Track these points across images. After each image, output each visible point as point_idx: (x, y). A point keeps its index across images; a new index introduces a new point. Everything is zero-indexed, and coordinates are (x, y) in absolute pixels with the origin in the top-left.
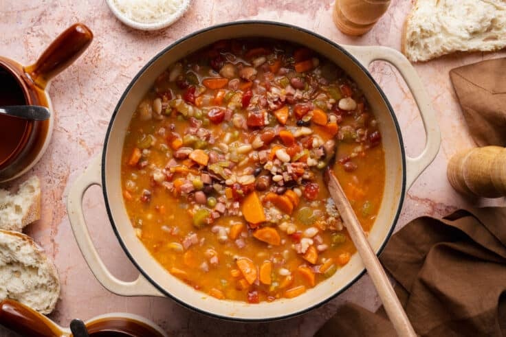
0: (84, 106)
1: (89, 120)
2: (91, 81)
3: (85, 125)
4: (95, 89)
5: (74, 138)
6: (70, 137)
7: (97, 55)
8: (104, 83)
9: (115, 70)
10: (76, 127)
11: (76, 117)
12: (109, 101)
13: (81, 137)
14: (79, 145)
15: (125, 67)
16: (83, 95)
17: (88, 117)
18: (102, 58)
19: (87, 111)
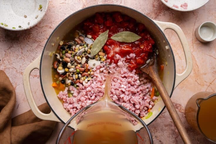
0: (23, 58)
2: (26, 47)
3: (23, 66)
4: (28, 51)
5: (18, 71)
6: (17, 71)
7: (29, 36)
8: (32, 48)
9: (36, 43)
10: (19, 67)
11: (19, 63)
12: (34, 56)
13: (22, 71)
14: (20, 74)
15: (41, 42)
16: (23, 53)
17: (25, 63)
18: (31, 38)
19: (24, 60)
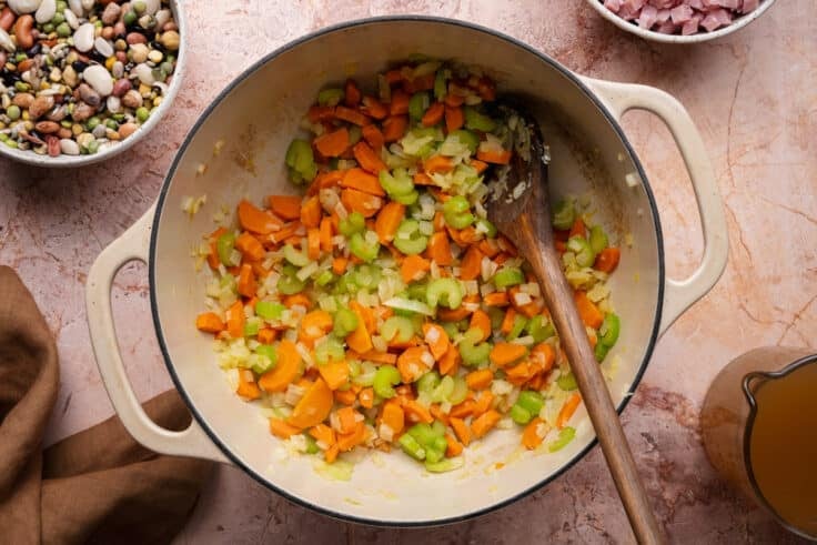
0: (86, 220)
1: (94, 242)
2: (97, 180)
3: (87, 250)
4: (104, 193)
5: (69, 270)
6: (62, 269)
8: (120, 183)
9: (137, 163)
10: (73, 253)
11: (72, 237)
12: (127, 213)
13: (81, 270)
14: (76, 282)
15: (153, 159)
16: (86, 201)
17: (93, 238)
19: (90, 228)
